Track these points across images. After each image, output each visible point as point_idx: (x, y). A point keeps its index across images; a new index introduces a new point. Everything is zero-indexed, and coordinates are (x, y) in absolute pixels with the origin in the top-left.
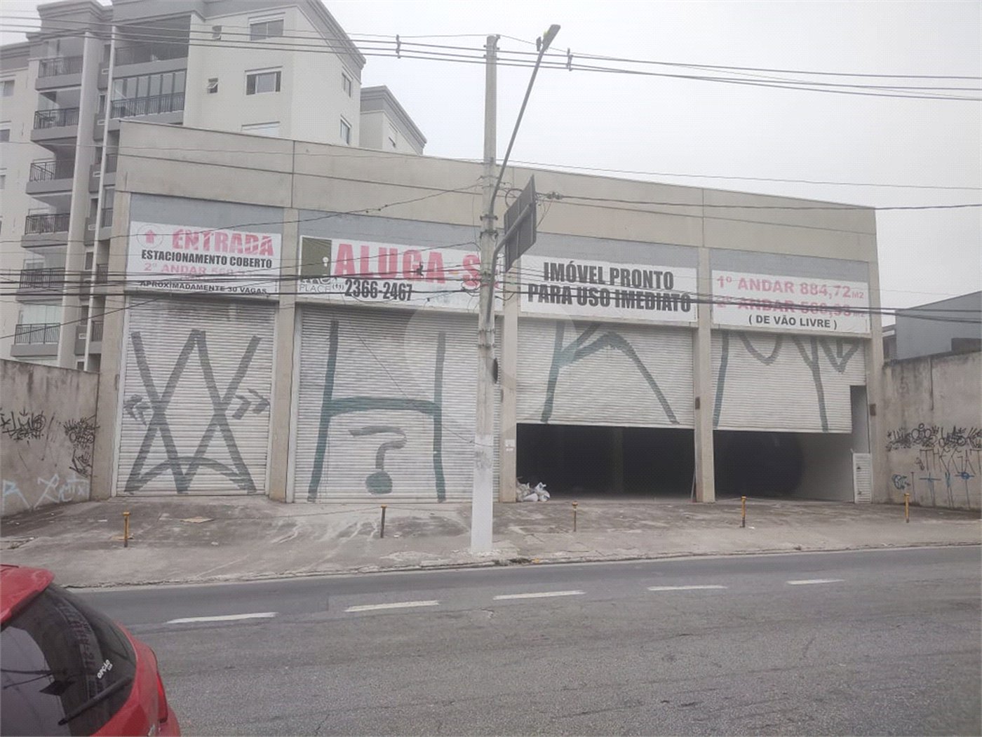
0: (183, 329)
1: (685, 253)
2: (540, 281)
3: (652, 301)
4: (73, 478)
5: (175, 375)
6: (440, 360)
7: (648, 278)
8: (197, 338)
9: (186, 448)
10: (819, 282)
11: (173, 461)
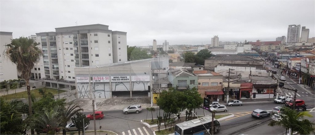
0: (82, 85)
1: (128, 75)
2: (113, 79)
3: (125, 80)
4: (75, 98)
5: (82, 89)
6: (104, 86)
7: (124, 77)
8: (83, 86)
9: (83, 95)
10: (144, 76)
11: (83, 96)
